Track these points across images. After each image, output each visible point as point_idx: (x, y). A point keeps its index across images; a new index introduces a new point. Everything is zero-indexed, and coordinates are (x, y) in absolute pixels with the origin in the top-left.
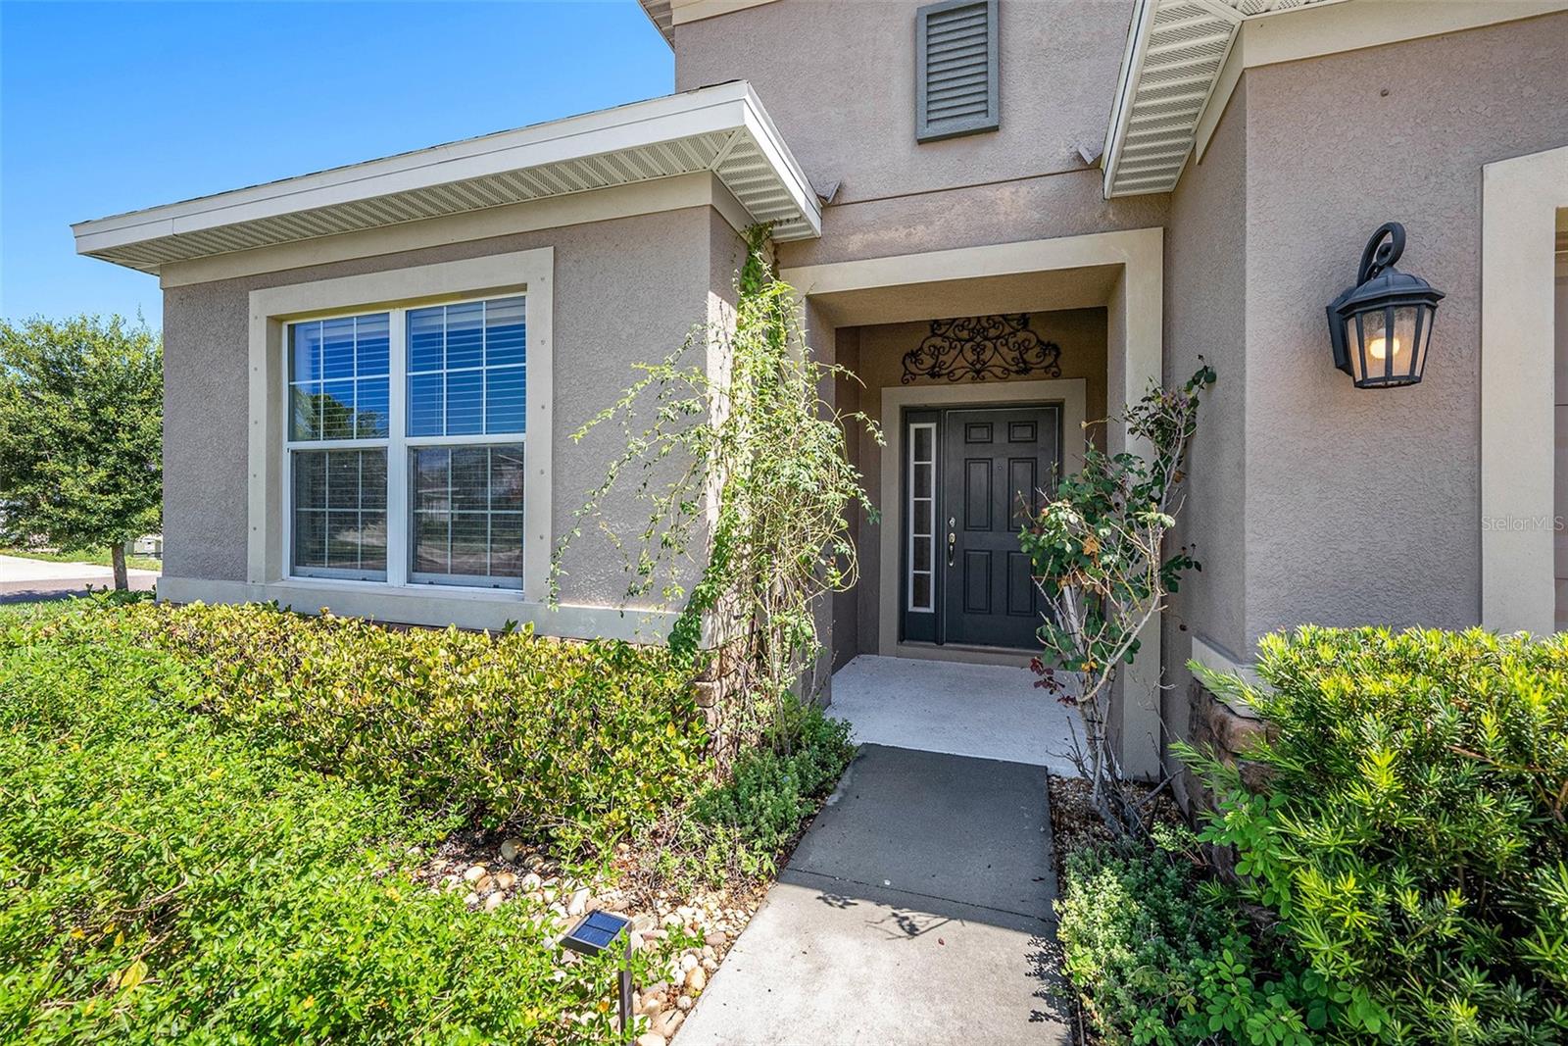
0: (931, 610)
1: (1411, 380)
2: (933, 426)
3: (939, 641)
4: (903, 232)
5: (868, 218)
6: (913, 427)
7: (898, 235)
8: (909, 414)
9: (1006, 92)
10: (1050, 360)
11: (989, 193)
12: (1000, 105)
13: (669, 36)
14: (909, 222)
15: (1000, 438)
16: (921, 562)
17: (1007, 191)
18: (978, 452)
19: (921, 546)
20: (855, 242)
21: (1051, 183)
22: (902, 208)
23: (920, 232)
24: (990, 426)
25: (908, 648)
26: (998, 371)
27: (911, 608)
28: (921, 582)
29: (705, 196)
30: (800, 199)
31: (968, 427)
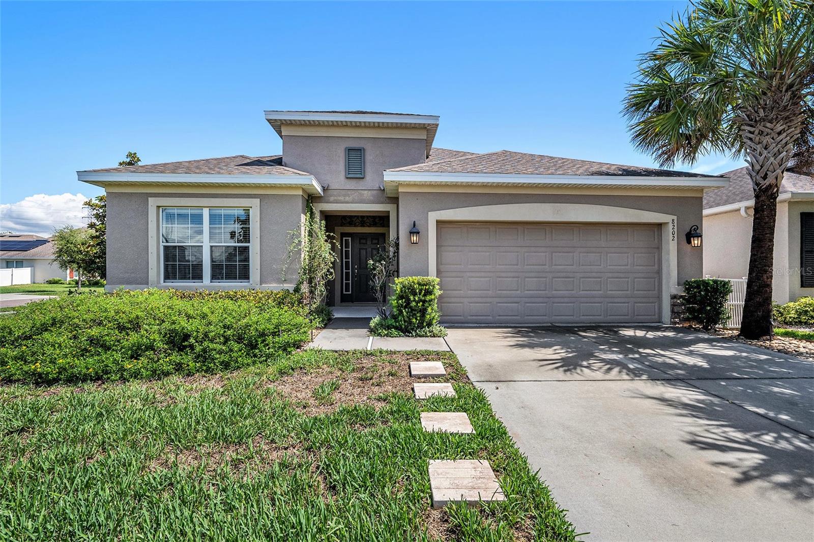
0: (350, 293)
1: (416, 243)
2: (350, 238)
3: (353, 302)
4: (343, 198)
5: (335, 193)
6: (344, 238)
7: (342, 198)
8: (343, 235)
9: (366, 170)
10: (381, 222)
11: (362, 192)
12: (364, 173)
13: (281, 138)
14: (345, 196)
15: (369, 242)
16: (347, 279)
17: (366, 192)
18: (362, 246)
19: (347, 274)
20: (332, 199)
21: (375, 192)
22: (343, 192)
23: (347, 199)
24: (366, 239)
25: (344, 304)
26: (368, 224)
27: (344, 293)
28: (347, 284)
29: (300, 192)
30: (319, 190)
31: (360, 239)
